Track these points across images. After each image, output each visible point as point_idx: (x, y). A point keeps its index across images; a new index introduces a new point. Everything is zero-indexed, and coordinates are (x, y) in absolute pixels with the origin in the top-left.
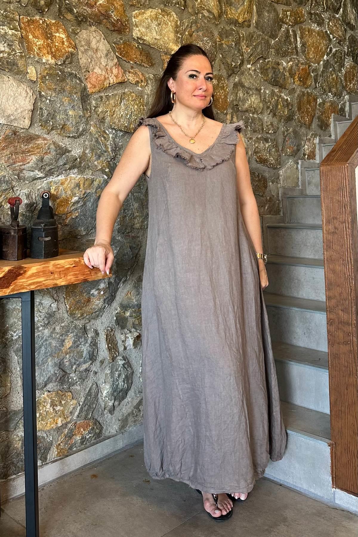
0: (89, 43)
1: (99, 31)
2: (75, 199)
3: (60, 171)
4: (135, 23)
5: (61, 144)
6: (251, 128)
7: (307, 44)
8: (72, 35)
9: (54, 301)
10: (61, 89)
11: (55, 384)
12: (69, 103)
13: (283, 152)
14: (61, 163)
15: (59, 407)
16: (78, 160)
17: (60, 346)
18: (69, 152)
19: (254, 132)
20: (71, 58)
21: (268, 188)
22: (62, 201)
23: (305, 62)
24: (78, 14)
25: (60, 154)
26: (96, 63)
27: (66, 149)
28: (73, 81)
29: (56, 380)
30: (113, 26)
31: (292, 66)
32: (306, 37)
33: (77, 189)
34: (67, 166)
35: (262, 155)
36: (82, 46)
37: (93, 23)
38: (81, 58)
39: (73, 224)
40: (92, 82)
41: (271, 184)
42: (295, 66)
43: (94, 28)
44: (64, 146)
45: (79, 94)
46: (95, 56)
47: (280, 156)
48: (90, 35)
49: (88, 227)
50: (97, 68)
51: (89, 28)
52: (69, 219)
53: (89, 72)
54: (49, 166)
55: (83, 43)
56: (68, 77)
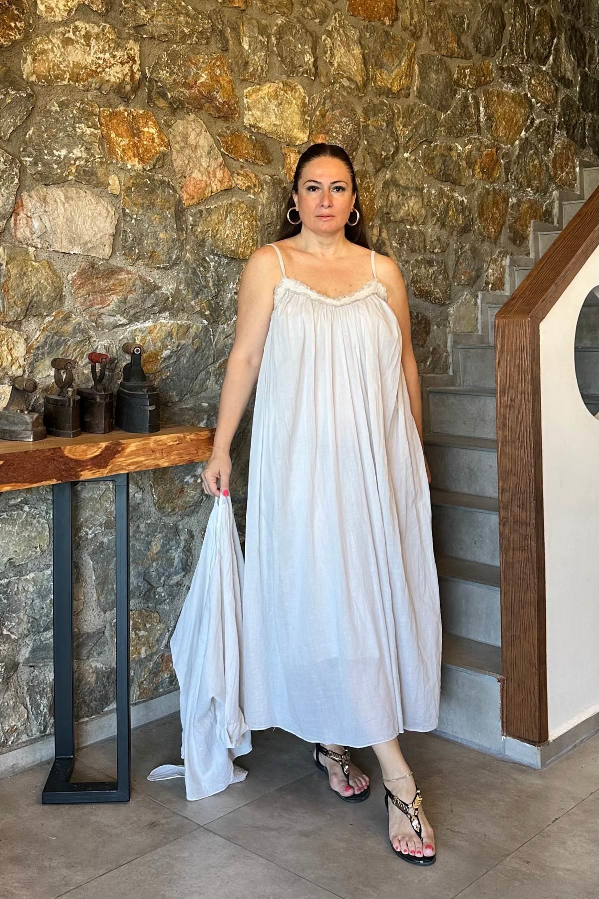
0: (185, 138)
1: (199, 120)
2: (166, 353)
3: (147, 315)
4: (247, 105)
5: (150, 278)
6: (407, 247)
7: (496, 116)
8: (164, 128)
9: (139, 490)
10: (150, 203)
11: (138, 601)
12: (160, 222)
13: (455, 280)
14: (149, 304)
15: (143, 631)
16: (171, 299)
17: (145, 550)
18: (159, 288)
19: (412, 251)
20: (163, 160)
21: (431, 335)
22: (149, 357)
23: (491, 143)
24: (173, 100)
25: (147, 292)
26: (195, 165)
27: (155, 286)
28: (165, 192)
29: (140, 595)
30: (218, 112)
31: (471, 152)
32: (494, 104)
33: (169, 340)
34: (157, 308)
35: (423, 286)
36: (177, 142)
37: (191, 110)
38: (175, 160)
39: (162, 387)
40: (189, 191)
41: (435, 327)
42: (476, 151)
43: (192, 116)
44: (152, 281)
45: (173, 209)
46: (194, 156)
47: (450, 286)
48: (187, 127)
49: (182, 391)
50: (196, 171)
51: (187, 116)
52: (158, 380)
53: (185, 177)
54: (134, 308)
55: (179, 139)
56: (159, 187)
